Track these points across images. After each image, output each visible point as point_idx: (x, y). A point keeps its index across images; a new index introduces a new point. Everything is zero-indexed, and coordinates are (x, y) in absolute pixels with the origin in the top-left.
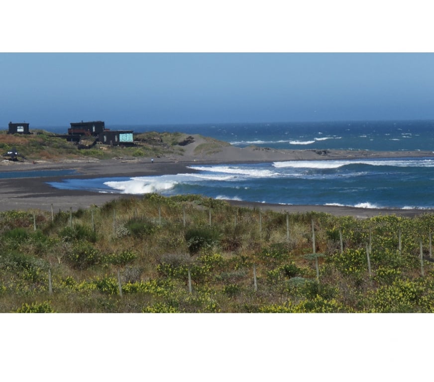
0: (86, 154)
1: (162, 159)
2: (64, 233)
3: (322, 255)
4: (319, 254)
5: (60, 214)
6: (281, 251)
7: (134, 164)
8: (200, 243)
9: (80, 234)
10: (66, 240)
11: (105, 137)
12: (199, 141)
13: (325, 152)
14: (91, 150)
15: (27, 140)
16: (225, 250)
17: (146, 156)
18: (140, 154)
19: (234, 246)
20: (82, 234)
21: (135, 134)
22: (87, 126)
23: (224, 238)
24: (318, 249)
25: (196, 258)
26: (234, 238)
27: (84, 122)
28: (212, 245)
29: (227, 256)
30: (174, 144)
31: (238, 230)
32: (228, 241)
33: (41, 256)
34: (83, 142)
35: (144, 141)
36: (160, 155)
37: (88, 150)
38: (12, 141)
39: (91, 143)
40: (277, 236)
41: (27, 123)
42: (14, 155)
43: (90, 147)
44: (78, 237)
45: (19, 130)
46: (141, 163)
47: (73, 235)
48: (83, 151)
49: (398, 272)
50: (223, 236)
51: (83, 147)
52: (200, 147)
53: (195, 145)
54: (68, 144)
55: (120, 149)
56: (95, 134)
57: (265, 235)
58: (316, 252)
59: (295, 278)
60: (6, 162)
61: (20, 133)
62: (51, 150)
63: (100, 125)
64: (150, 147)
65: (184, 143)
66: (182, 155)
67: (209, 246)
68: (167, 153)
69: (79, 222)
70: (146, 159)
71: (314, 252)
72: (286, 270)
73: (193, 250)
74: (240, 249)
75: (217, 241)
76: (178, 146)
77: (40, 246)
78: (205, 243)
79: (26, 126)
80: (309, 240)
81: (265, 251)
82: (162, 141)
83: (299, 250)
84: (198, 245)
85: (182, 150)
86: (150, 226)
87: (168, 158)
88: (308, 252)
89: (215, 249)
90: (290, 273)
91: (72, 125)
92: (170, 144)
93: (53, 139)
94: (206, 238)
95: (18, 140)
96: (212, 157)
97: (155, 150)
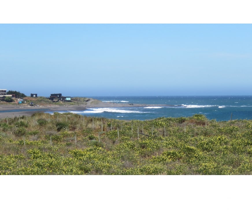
0: (55, 104)
1: (79, 106)
2: (16, 124)
3: (105, 132)
4: (104, 132)
5: (16, 117)
6: (90, 130)
7: (70, 107)
8: (61, 127)
9: (22, 124)
10: (17, 127)
11: (62, 99)
12: (92, 100)
13: (132, 104)
14: (57, 103)
15: (36, 99)
16: (70, 130)
17: (75, 105)
18: (73, 104)
19: (74, 129)
20: (23, 124)
21: (71, 98)
22: (56, 95)
23: (70, 126)
24: (104, 130)
25: (59, 133)
26: (74, 126)
27: (55, 94)
28: (66, 128)
29: (70, 132)
30: (84, 101)
31: (76, 123)
32: (72, 127)
33: (5, 132)
34: (54, 100)
35: (74, 100)
36: (79, 104)
37: (56, 103)
38: (31, 100)
39: (57, 100)
40: (90, 125)
41: (36, 94)
42: (32, 104)
43: (57, 102)
44: (21, 126)
45: (34, 96)
46: (73, 107)
47: (19, 125)
48: (54, 103)
49: (129, 138)
50: (70, 125)
51: (54, 102)
52: (92, 102)
53: (91, 101)
54: (50, 101)
55: (66, 103)
56: (59, 98)
57: (85, 125)
58: (103, 131)
59: (93, 140)
60: (29, 106)
61: (34, 97)
62: (44, 102)
63: (60, 95)
64: (76, 102)
65: (87, 101)
66: (86, 105)
67: (65, 128)
68: (82, 104)
69: (22, 120)
70: (75, 106)
71: (102, 131)
72: (90, 137)
73: (59, 130)
74: (76, 130)
75: (67, 127)
76: (85, 102)
77: (5, 128)
78: (63, 127)
79: (36, 95)
80: (101, 127)
81: (84, 131)
82: (80, 100)
83: (97, 130)
84: (61, 128)
85: (86, 103)
86: (46, 121)
87: (82, 105)
88: (100, 131)
89: (67, 129)
90: (91, 138)
91: (51, 95)
92: (82, 101)
93: (45, 99)
94: (63, 126)
95: (33, 99)
96: (96, 105)
97: (77, 103)
